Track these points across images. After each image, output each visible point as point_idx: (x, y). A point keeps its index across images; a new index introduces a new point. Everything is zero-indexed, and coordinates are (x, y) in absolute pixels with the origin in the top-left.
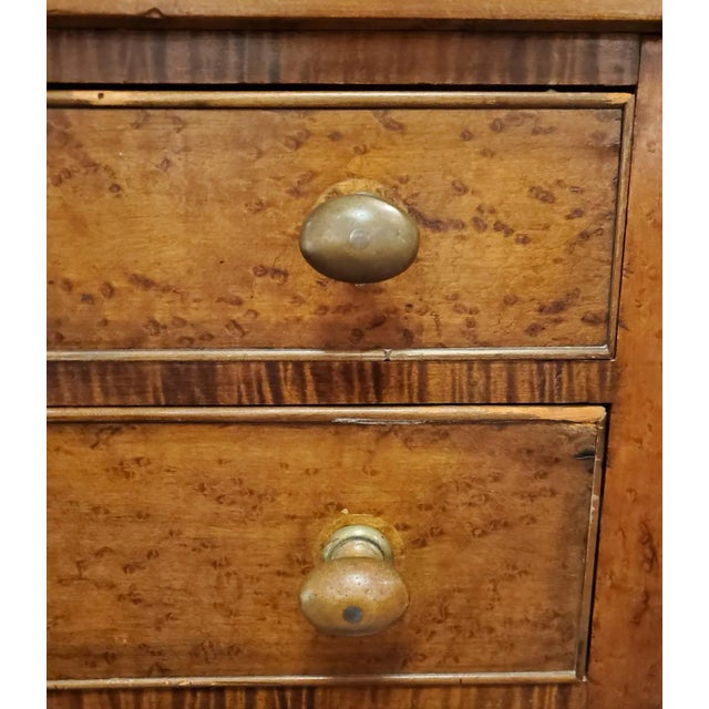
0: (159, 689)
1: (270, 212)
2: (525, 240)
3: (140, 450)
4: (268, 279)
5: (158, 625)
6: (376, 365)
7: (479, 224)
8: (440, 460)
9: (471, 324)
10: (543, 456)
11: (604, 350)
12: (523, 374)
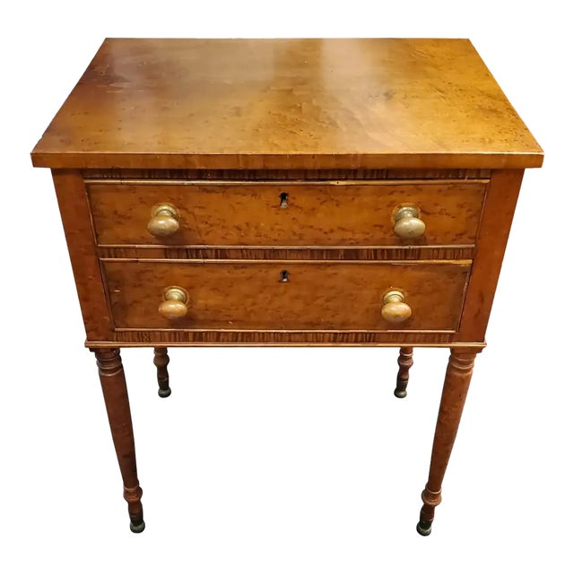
0: (330, 333)
1: (380, 211)
2: (454, 217)
3: (334, 271)
4: (377, 228)
5: (333, 316)
6: (406, 250)
7: (440, 213)
8: (422, 274)
9: (435, 239)
10: (453, 272)
11: (473, 246)
12: (449, 252)
